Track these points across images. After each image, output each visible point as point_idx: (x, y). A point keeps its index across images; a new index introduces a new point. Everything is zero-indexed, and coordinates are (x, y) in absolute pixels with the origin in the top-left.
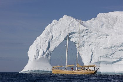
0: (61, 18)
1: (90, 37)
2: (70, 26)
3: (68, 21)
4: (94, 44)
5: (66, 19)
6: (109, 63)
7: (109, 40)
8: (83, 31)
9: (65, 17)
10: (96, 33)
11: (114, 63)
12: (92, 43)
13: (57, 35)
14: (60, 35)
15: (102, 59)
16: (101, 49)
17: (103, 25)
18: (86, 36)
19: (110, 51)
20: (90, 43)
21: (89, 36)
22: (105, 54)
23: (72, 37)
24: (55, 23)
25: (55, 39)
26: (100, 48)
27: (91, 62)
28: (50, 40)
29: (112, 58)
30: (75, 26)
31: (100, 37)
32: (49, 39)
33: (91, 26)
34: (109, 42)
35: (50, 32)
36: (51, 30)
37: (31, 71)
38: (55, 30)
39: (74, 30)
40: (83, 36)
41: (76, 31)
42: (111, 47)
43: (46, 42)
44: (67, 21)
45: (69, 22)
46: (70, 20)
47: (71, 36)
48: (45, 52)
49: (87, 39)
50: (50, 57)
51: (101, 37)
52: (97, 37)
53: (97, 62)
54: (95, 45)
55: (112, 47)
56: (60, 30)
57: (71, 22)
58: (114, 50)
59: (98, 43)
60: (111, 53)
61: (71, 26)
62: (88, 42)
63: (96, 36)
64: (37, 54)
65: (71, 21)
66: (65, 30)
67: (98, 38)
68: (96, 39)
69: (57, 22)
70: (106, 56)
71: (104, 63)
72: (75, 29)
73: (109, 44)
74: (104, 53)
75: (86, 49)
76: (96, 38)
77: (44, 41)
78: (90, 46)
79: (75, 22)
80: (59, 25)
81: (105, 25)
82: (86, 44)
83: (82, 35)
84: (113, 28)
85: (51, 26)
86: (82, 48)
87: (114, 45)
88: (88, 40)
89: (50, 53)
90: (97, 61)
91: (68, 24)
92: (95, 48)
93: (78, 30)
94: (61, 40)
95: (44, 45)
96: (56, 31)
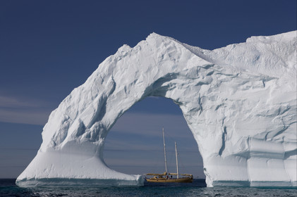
0: (143, 41)
1: (218, 86)
2: (165, 57)
3: (160, 47)
4: (229, 104)
5: (154, 43)
6: (274, 158)
7: (271, 91)
8: (198, 71)
9: (153, 38)
10: (235, 74)
11: (291, 157)
12: (225, 102)
13: (127, 82)
14: (135, 82)
15: (254, 146)
16: (250, 117)
17: (258, 58)
18: (207, 84)
19: (276, 123)
20: (218, 102)
21: (214, 82)
22: (260, 132)
23: (168, 86)
24: (124, 54)
25: (119, 93)
26: (248, 115)
27: (220, 153)
28: (107, 94)
29: (282, 142)
30: (179, 58)
31: (245, 86)
32: (104, 93)
33: (226, 62)
34: (271, 96)
35: (109, 75)
36: (111, 70)
37: (33, 179)
38: (122, 69)
39: (173, 68)
40: (201, 84)
41: (179, 70)
42: (279, 112)
43: (92, 99)
44: (157, 47)
45: (162, 49)
46: (166, 45)
47: (165, 84)
48: (86, 125)
49: (210, 90)
50: (101, 141)
51: (249, 84)
52: (239, 85)
53: (238, 155)
54: (233, 107)
55: (279, 110)
56: (136, 70)
57: (169, 49)
58: (287, 119)
59: (240, 102)
60: (277, 128)
61: (166, 60)
62: (213, 98)
63: (234, 82)
64: (62, 133)
65: (168, 47)
66: (149, 69)
67: (242, 87)
68: (235, 92)
69: (130, 49)
70: (263, 137)
71: (261, 157)
72: (176, 66)
73: (271, 103)
74: (257, 128)
75: (206, 117)
76: (236, 88)
77: (89, 97)
78: (220, 109)
79: (178, 49)
80: (134, 57)
81: (262, 59)
82: (207, 104)
83: (197, 81)
84: (286, 66)
85: (113, 61)
86: (197, 117)
87: (286, 105)
88: (213, 93)
89: (102, 130)
90: (237, 151)
91: (159, 54)
92: (233, 115)
93: (185, 69)
94: (135, 96)
95: (88, 107)
96: (124, 73)
